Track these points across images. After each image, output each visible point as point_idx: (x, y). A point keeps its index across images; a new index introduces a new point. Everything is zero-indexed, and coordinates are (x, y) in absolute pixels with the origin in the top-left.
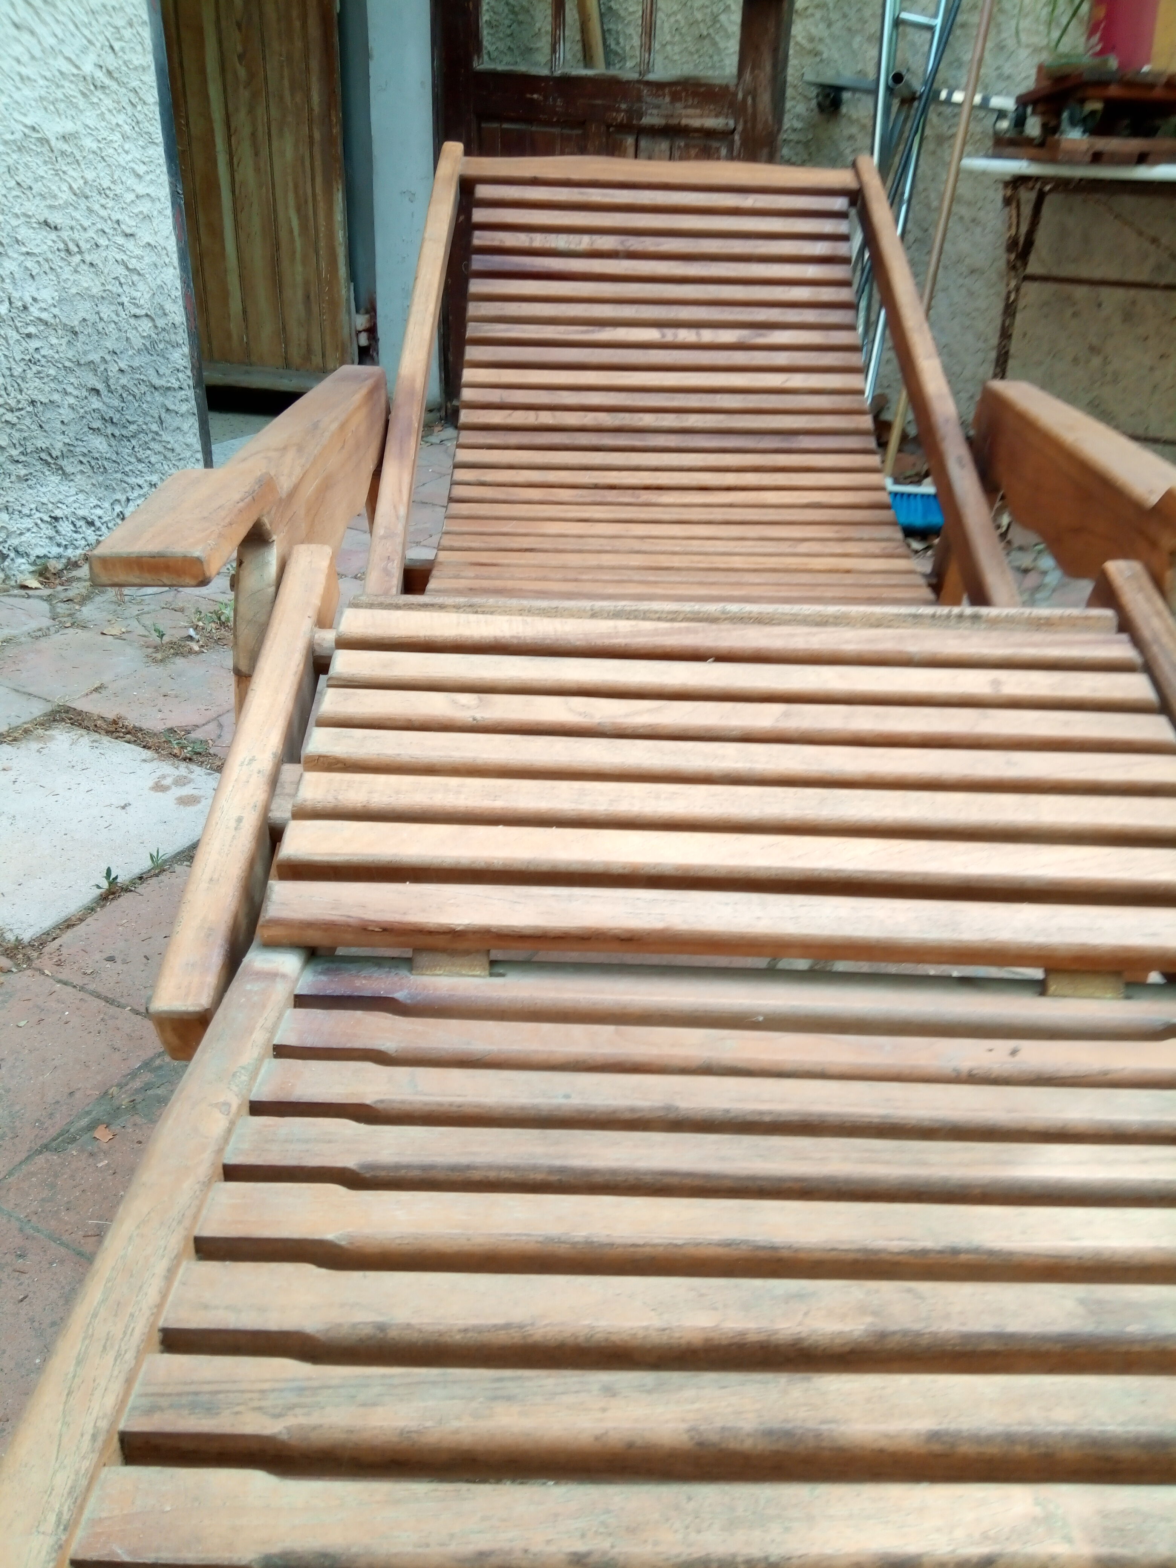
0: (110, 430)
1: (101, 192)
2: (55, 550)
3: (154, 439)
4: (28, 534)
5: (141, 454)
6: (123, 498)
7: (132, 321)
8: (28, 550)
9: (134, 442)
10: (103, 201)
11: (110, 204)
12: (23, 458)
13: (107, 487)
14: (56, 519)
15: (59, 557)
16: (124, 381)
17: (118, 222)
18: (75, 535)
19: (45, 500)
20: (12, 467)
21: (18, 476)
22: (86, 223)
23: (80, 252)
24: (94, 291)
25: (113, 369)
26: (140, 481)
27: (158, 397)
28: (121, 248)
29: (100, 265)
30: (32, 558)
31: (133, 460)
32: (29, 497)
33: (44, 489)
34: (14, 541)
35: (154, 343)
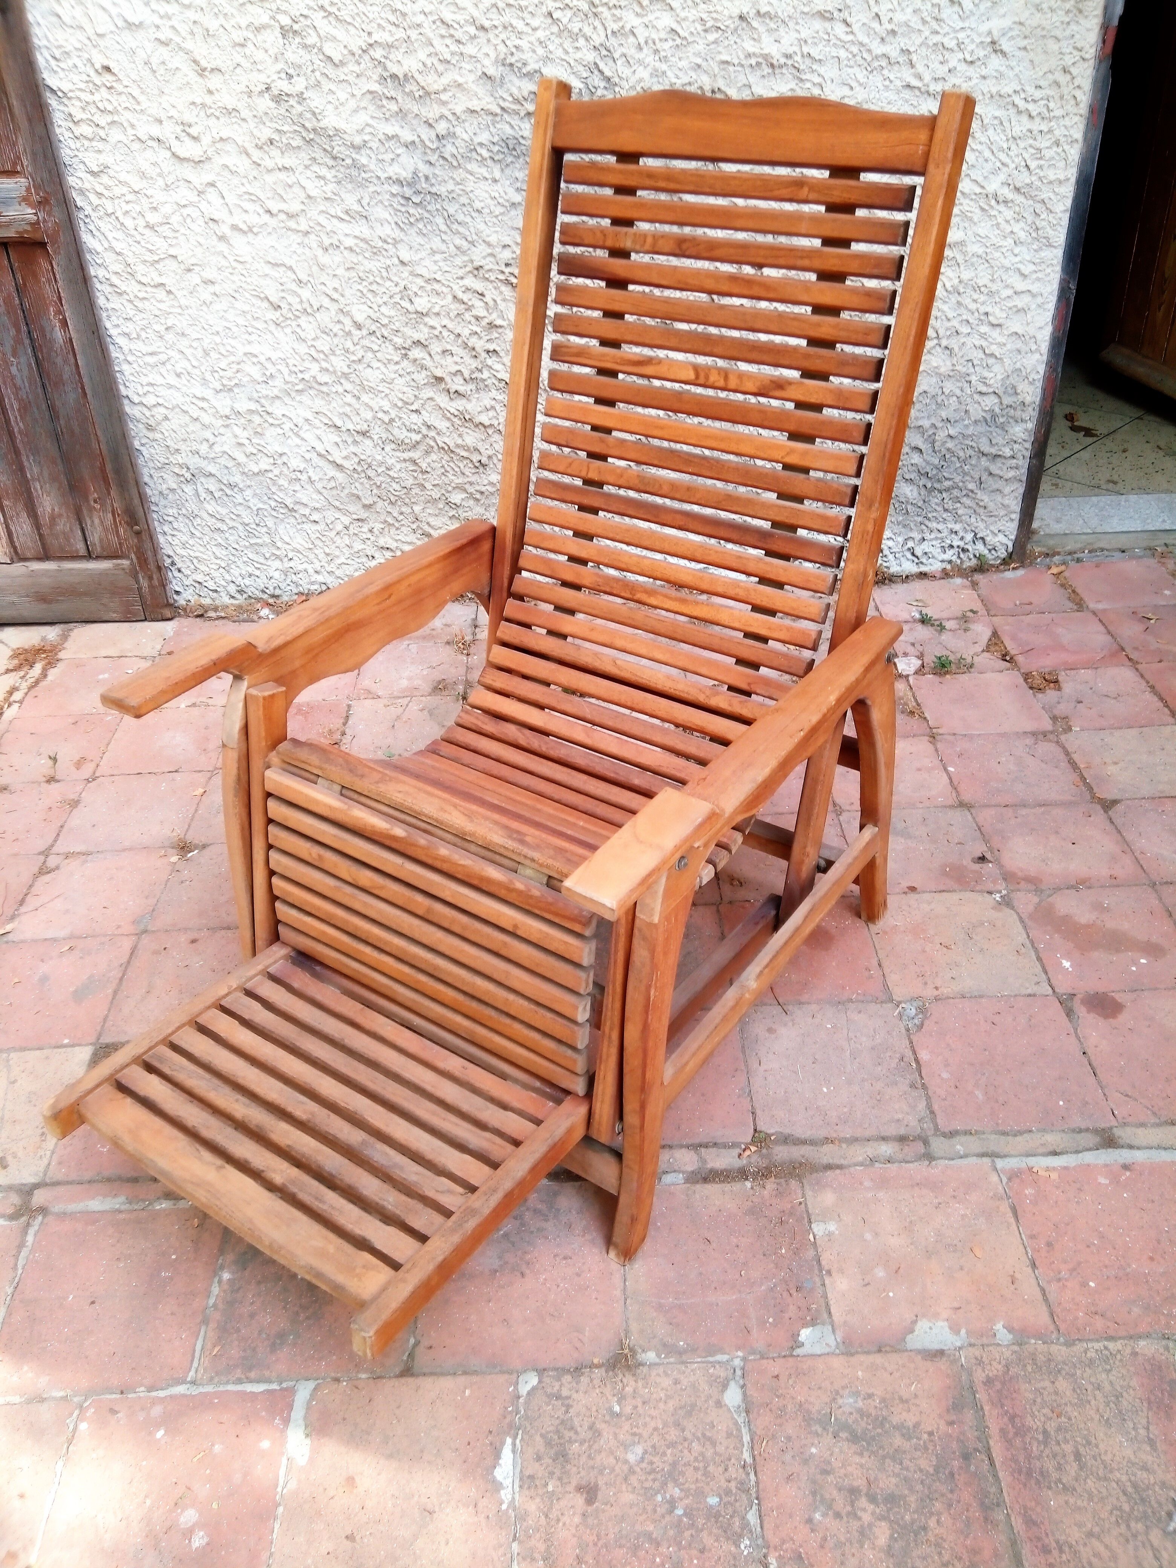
0: (924, 481)
1: (977, 289)
3: (967, 495)
5: (949, 505)
6: (917, 536)
7: (976, 397)
9: (945, 495)
10: (975, 296)
11: (982, 298)
13: (905, 526)
16: (950, 444)
17: (987, 314)
22: (950, 316)
23: (938, 337)
24: (942, 370)
25: (941, 435)
26: (941, 526)
27: (984, 462)
28: (983, 336)
29: (956, 349)
31: (940, 509)
35: (994, 416)
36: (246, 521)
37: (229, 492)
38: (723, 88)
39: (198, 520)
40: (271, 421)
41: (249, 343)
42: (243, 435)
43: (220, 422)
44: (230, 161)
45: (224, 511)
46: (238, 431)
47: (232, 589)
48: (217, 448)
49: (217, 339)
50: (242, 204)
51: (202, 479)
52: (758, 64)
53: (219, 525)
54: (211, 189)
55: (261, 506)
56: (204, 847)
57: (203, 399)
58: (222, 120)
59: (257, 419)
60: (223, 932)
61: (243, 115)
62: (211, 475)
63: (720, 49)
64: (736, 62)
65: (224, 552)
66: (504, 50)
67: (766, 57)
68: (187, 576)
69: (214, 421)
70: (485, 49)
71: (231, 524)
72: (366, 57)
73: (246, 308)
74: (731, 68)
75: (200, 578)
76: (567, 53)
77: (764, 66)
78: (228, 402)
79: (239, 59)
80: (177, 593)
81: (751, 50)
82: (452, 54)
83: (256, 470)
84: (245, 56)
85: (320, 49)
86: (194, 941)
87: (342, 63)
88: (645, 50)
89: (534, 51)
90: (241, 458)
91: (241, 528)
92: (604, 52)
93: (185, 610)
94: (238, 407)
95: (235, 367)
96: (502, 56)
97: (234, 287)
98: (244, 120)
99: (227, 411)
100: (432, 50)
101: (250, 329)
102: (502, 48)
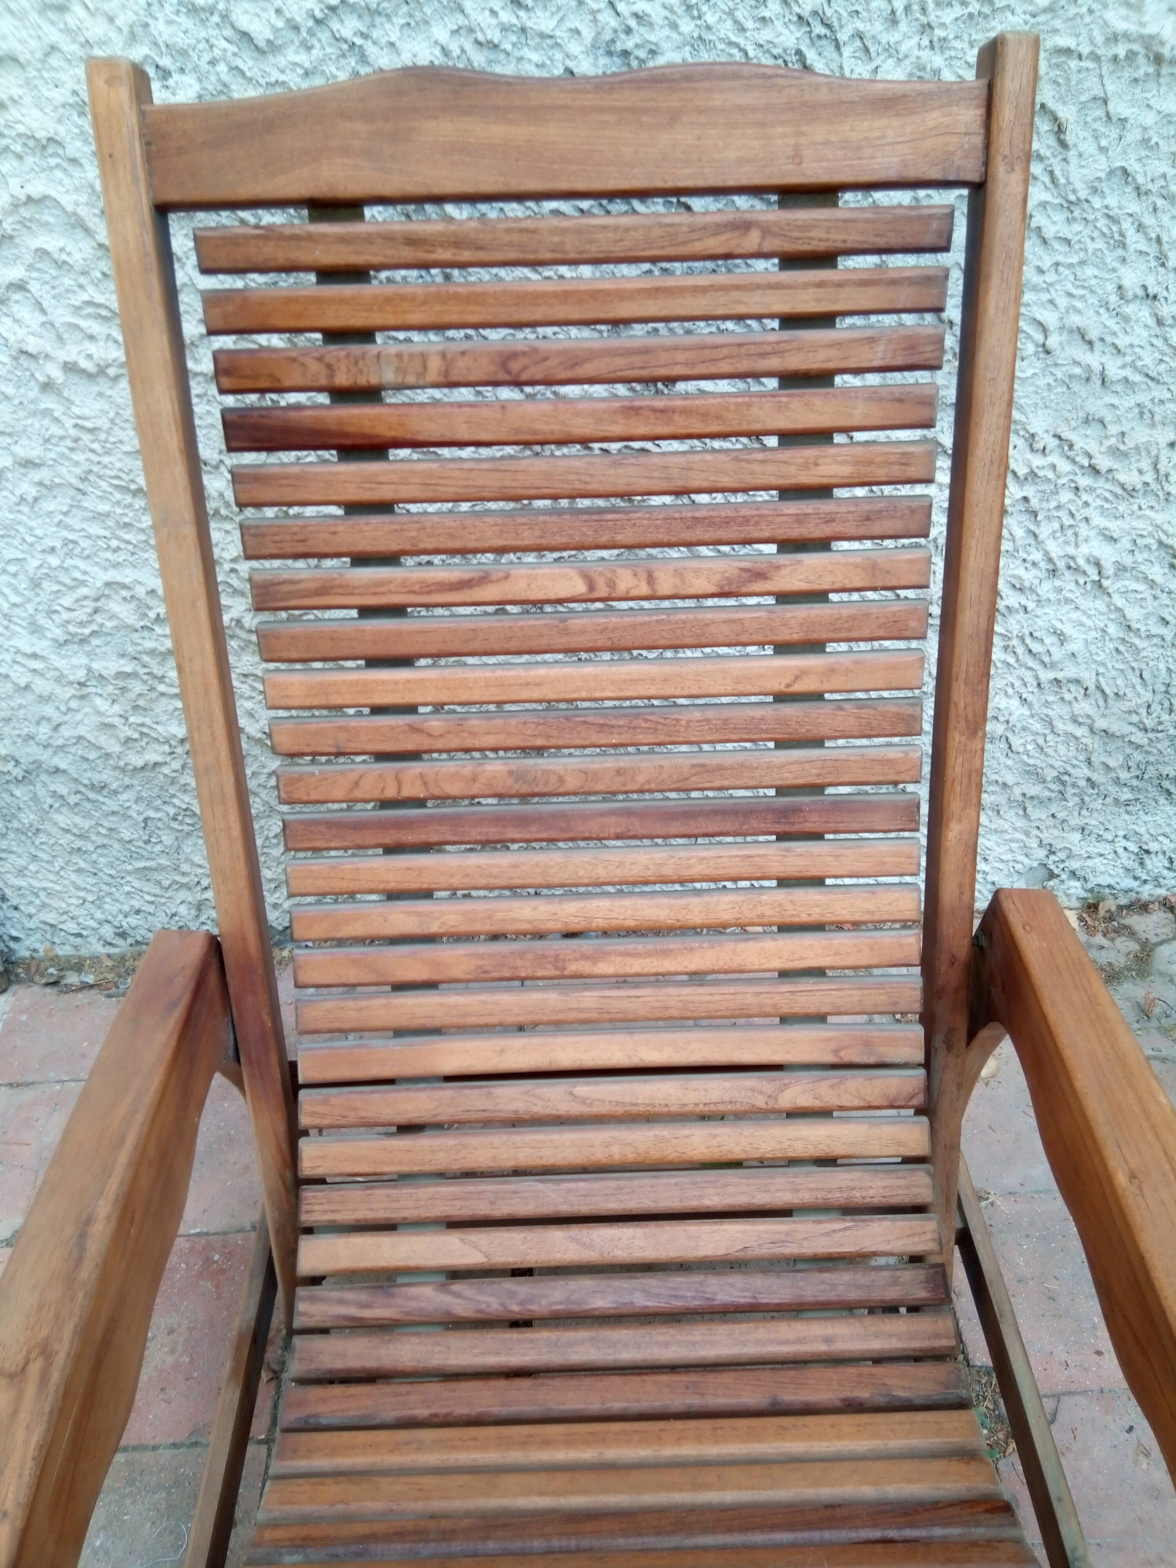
2: (1128, 883)
4: (1098, 860)
8: (1090, 876)
12: (1135, 783)
14: (1147, 852)
15: (1127, 891)
18: (1165, 872)
19: (1142, 830)
20: (1113, 789)
21: (1116, 800)
30: (1089, 885)
32: (1121, 822)
33: (1148, 818)
34: (1074, 865)
36: (126, 835)
37: (92, 795)
38: (1051, 104)
39: (43, 838)
40: (162, 688)
41: (116, 565)
42: (112, 711)
43: (71, 691)
44: (51, 242)
45: (86, 824)
46: (102, 704)
47: (107, 931)
48: (67, 732)
49: (54, 561)
50: (84, 324)
51: (44, 777)
52: (1131, 55)
53: (79, 843)
54: (18, 296)
55: (152, 814)
57: (35, 656)
58: (29, 160)
59: (137, 687)
61: (71, 151)
62: (57, 771)
63: (1057, 23)
64: (1085, 50)
65: (92, 880)
66: (613, 22)
67: (1148, 41)
68: (30, 916)
69: (58, 690)
70: (573, 22)
71: (100, 841)
72: (324, 35)
73: (104, 507)
74: (1073, 64)
75: (51, 918)
76: (742, 29)
77: (1141, 60)
78: (83, 660)
79: (54, 36)
80: (16, 939)
81: (1121, 26)
82: (505, 29)
83: (140, 763)
84: (68, 31)
85: (225, 17)
87: (273, 47)
88: (903, 26)
89: (674, 26)
90: (114, 747)
91: (116, 845)
92: (819, 29)
93: (28, 969)
94: (97, 666)
95: (90, 605)
96: (607, 36)
97: (78, 471)
98: (74, 161)
99: (81, 674)
100: (461, 21)
101: (114, 543)
102: (607, 18)
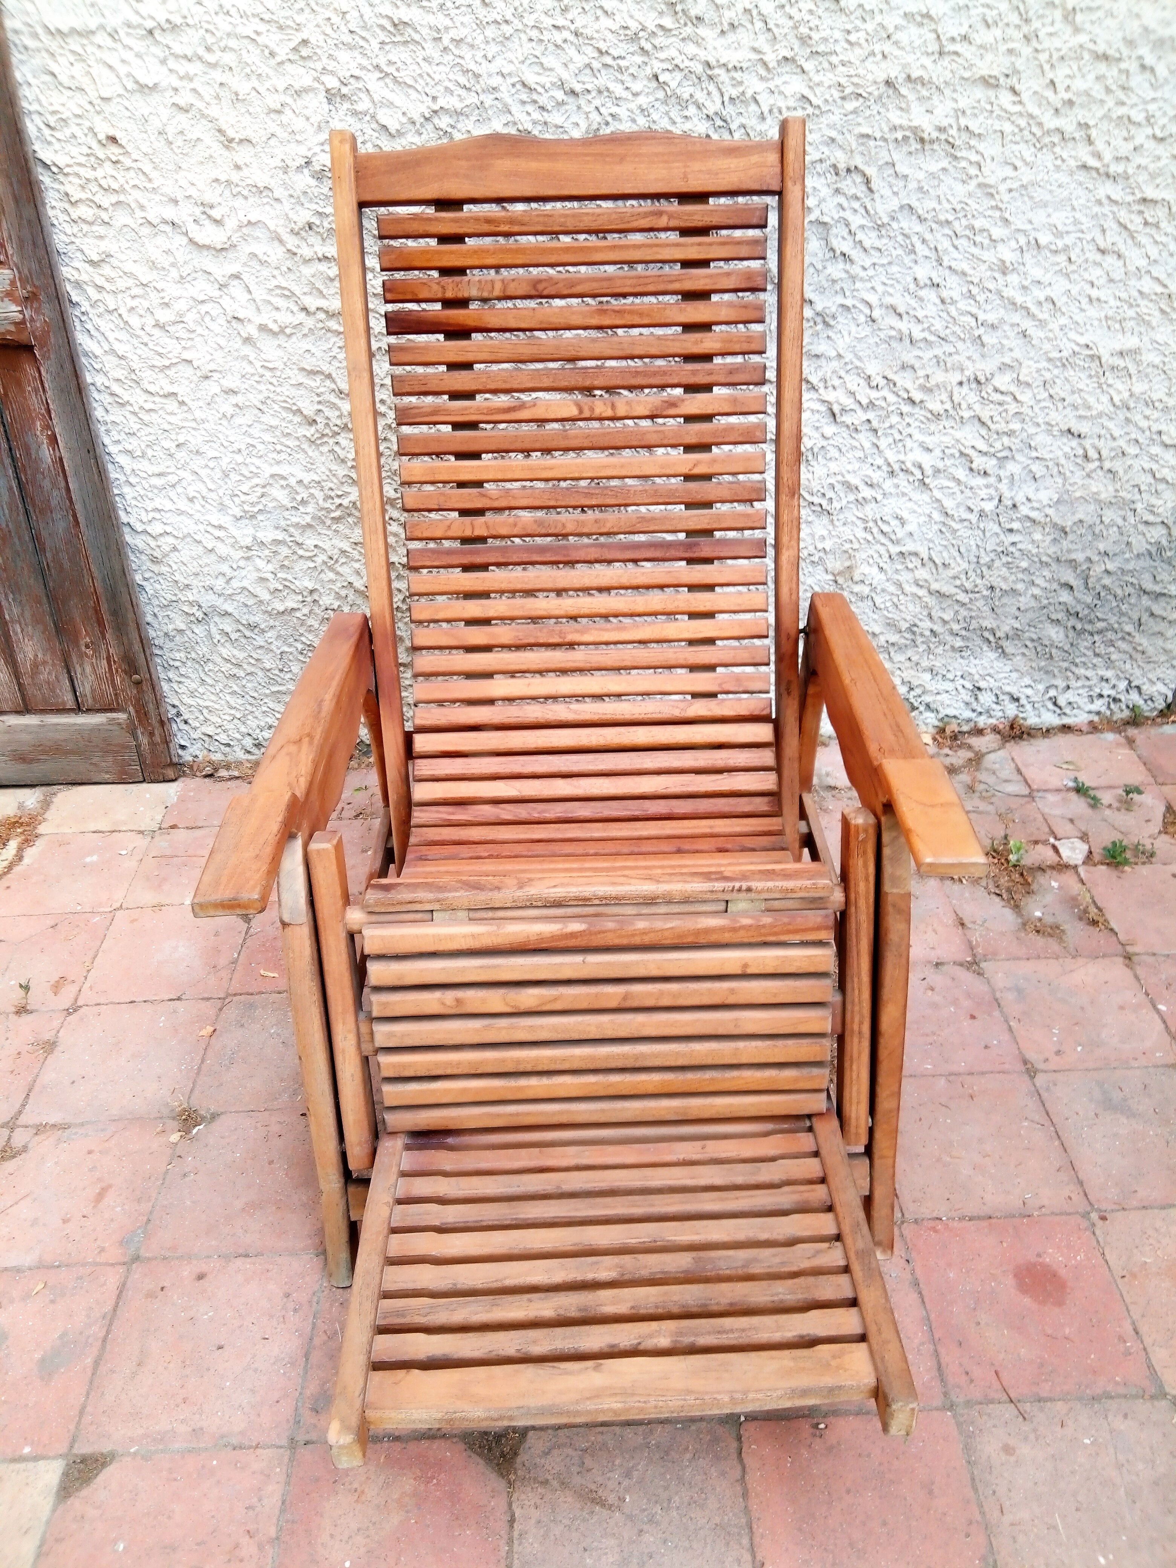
0: (1073, 622)
1: (1150, 403)
2: (968, 714)
3: (1123, 639)
4: (945, 695)
5: (1101, 649)
6: (1061, 684)
7: (1141, 527)
8: (940, 708)
9: (1096, 638)
10: (1148, 412)
11: (1156, 415)
12: (964, 633)
13: (1047, 672)
14: (979, 689)
15: (969, 721)
16: (1107, 581)
17: (1160, 433)
18: (994, 706)
19: (973, 671)
20: (949, 638)
21: (952, 647)
22: (1116, 434)
23: (1100, 459)
24: (1103, 496)
25: (1098, 569)
26: (1089, 673)
27: (1145, 601)
28: (1153, 458)
29: (1121, 472)
30: (940, 716)
31: (1090, 653)
32: (958, 665)
33: (977, 662)
34: (927, 699)
35: (1160, 549)
36: (268, 666)
37: (248, 633)
38: (861, 166)
39: (211, 666)
40: (301, 552)
41: (278, 463)
42: (267, 569)
43: (240, 554)
44: (259, 248)
45: (241, 655)
46: (261, 564)
47: (248, 742)
48: (235, 584)
49: (239, 458)
50: (274, 300)
51: (216, 619)
52: (906, 138)
53: (235, 671)
54: (235, 282)
55: (286, 649)
56: (214, 1117)
57: (220, 527)
58: (251, 200)
59: (284, 551)
60: (239, 1262)
61: (277, 195)
62: (227, 614)
63: (860, 120)
64: (878, 135)
65: (240, 701)
66: (598, 119)
67: (915, 130)
68: (195, 729)
69: (232, 552)
70: (575, 118)
71: (250, 669)
72: (430, 127)
73: (274, 422)
74: (872, 143)
75: (210, 730)
76: (674, 123)
77: (912, 141)
78: (250, 531)
79: (273, 127)
80: (183, 747)
81: (897, 121)
82: (535, 123)
83: (282, 609)
84: (282, 125)
85: (373, 117)
86: (201, 1277)
87: (400, 134)
88: (769, 120)
89: (634, 121)
90: (265, 596)
91: (260, 673)
92: (719, 123)
93: (191, 767)
94: (261, 535)
95: (260, 490)
96: (595, 126)
97: (261, 397)
98: (277, 200)
99: (248, 541)
100: (510, 118)
101: (279, 447)
102: (595, 116)
